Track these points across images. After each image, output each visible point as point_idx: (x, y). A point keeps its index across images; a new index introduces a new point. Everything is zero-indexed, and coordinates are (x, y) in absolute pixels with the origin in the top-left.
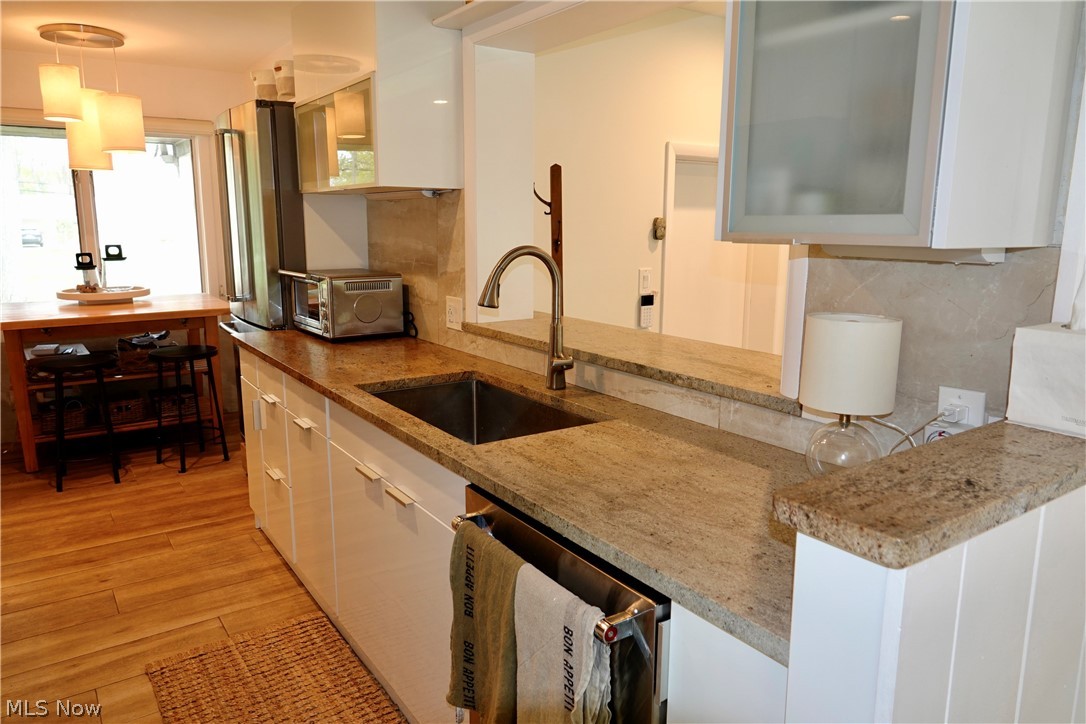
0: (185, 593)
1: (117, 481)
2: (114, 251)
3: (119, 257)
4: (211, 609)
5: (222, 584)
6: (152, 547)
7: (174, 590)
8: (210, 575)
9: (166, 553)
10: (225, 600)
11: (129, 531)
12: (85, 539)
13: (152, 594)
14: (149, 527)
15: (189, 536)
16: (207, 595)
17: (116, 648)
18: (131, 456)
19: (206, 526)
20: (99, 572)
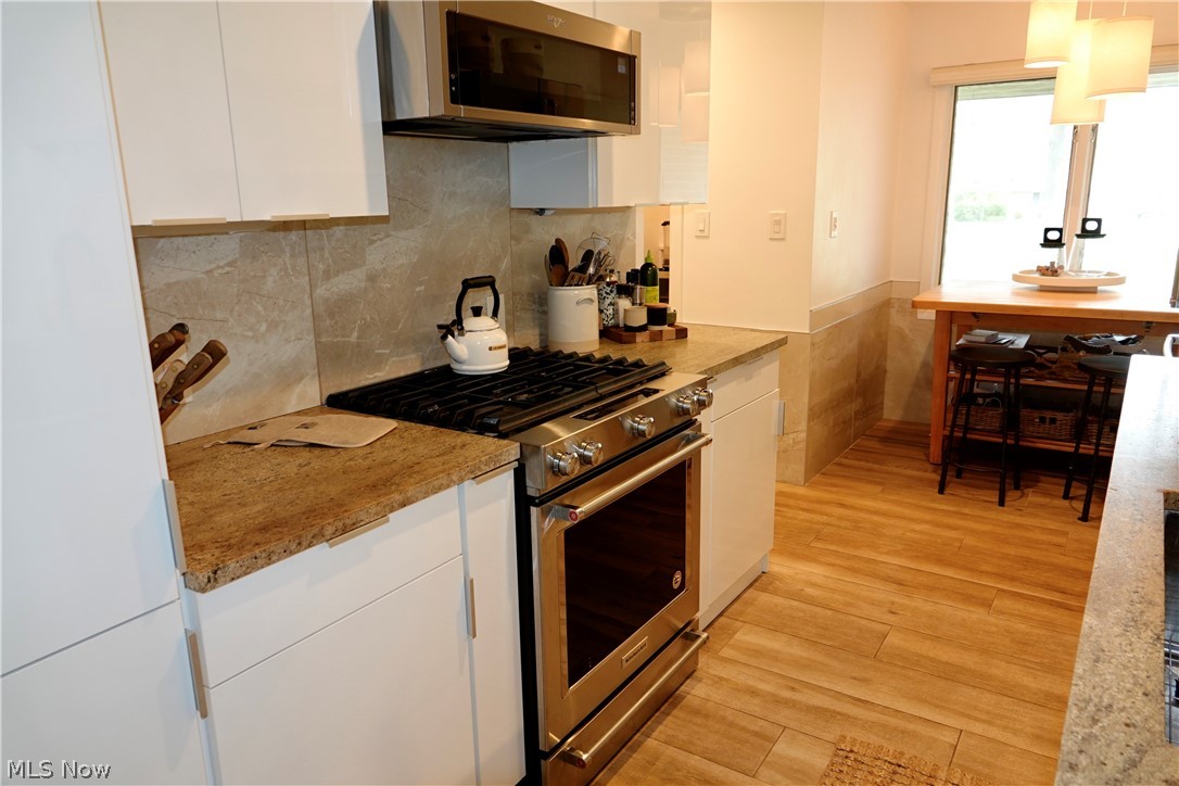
0: (951, 674)
1: (1002, 503)
2: (1091, 226)
3: (1096, 234)
4: (963, 715)
5: (1006, 690)
6: (968, 599)
7: (947, 663)
8: (1000, 669)
9: (976, 614)
10: (988, 713)
11: (964, 568)
12: (917, 557)
13: (921, 656)
14: (987, 573)
15: (1019, 606)
16: (974, 693)
17: (839, 695)
18: (1042, 478)
19: (1051, 603)
20: (897, 600)
